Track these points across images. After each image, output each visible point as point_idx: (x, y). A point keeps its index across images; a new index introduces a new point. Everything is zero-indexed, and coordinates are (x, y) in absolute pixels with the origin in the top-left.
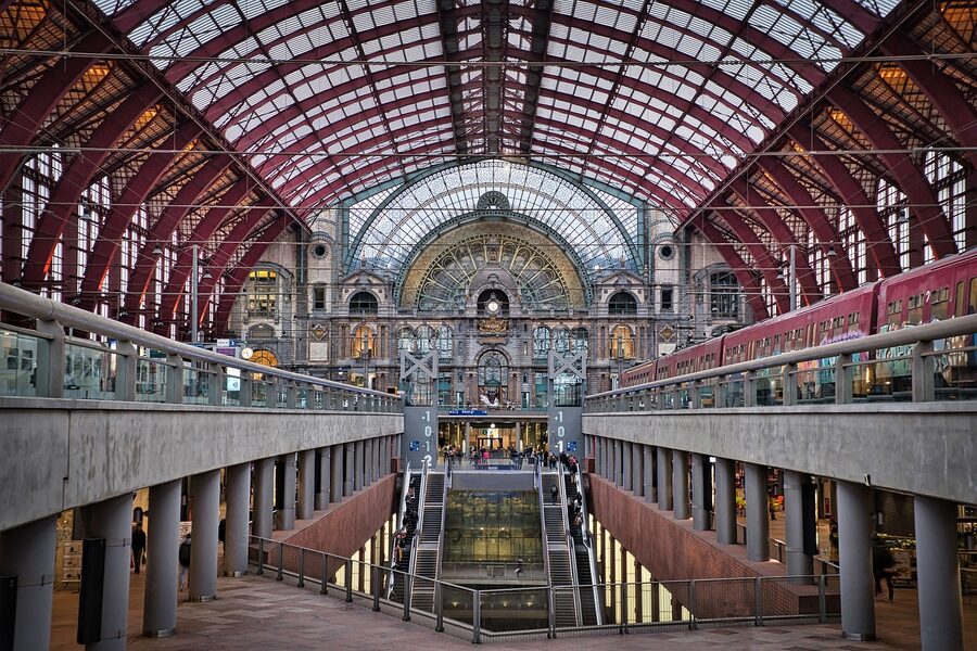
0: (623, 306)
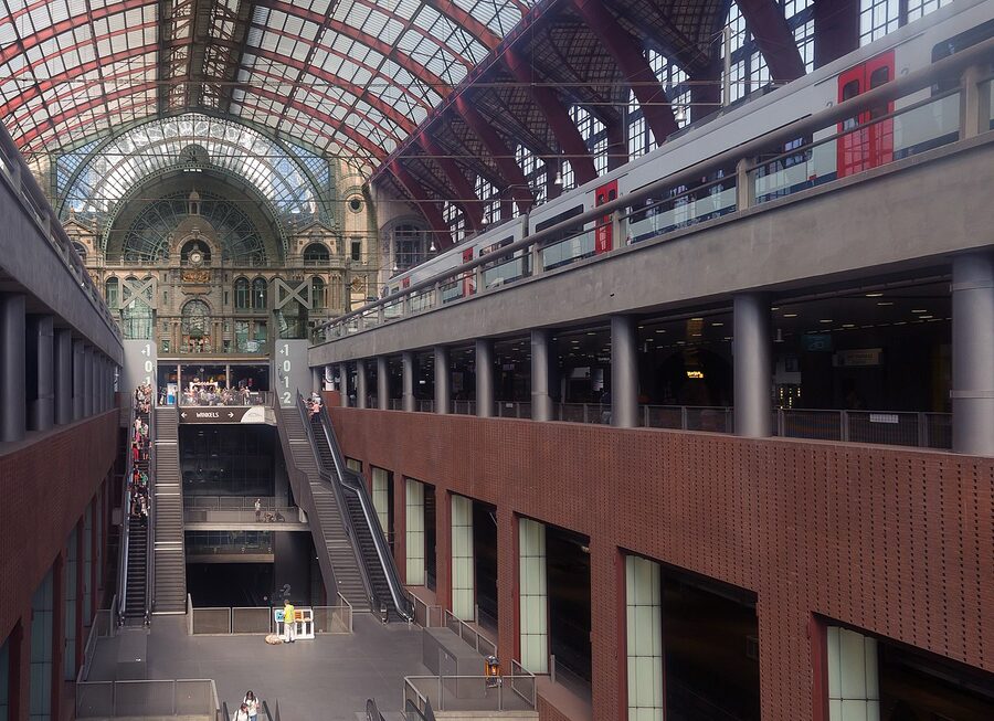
0: (316, 258)
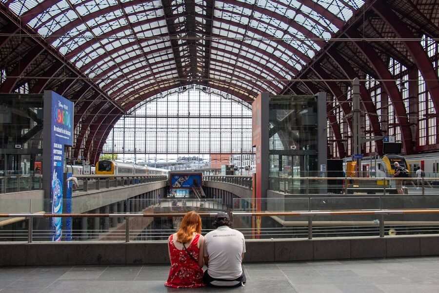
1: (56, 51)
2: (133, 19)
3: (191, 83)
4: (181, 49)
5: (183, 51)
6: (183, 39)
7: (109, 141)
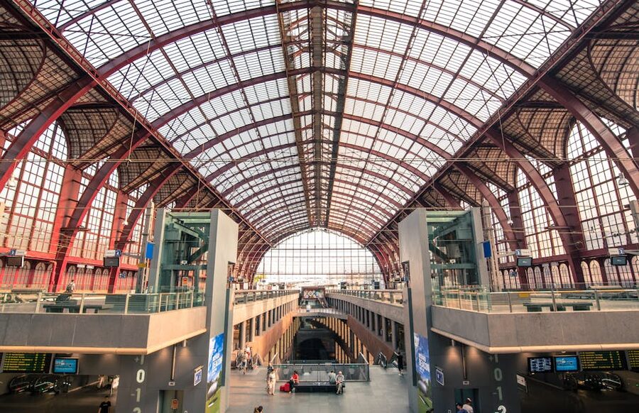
1: (214, 188)
2: (280, 181)
3: (316, 226)
4: (310, 202)
5: (312, 204)
6: (313, 195)
7: (261, 266)
